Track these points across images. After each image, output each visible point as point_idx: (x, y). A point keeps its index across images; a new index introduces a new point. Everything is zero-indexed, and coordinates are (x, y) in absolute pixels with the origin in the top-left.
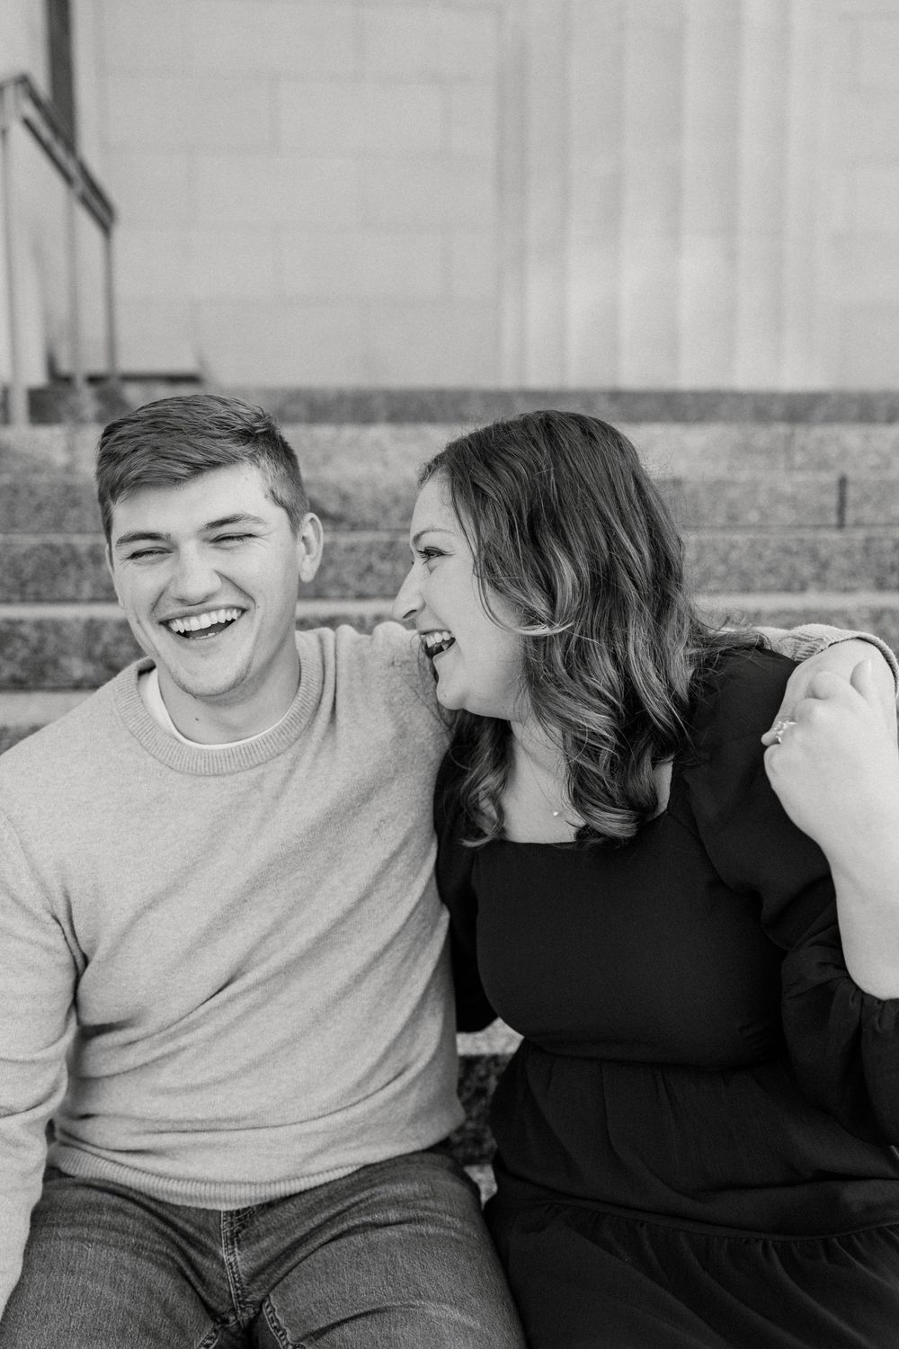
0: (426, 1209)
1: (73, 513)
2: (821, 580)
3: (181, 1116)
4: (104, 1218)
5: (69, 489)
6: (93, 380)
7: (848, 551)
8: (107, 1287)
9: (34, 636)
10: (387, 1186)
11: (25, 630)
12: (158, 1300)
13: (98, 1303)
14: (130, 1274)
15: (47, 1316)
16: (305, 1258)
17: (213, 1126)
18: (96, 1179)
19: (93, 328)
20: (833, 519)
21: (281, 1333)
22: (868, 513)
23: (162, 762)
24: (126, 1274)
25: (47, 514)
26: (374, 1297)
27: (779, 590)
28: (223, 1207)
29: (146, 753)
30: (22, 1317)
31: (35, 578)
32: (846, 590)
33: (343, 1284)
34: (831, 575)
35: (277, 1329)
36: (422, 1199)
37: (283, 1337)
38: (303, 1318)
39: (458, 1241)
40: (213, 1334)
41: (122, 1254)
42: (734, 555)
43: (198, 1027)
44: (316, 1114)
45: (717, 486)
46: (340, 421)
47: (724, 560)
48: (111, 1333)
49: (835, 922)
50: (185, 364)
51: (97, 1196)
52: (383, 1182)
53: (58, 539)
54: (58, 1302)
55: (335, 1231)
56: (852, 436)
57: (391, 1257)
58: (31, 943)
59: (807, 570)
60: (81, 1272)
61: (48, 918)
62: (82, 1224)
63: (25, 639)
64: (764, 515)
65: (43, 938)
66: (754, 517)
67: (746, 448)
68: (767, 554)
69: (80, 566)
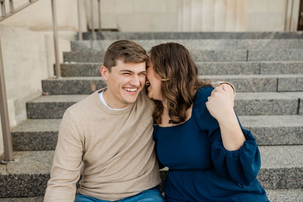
1: (91, 58)
2: (242, 72)
5: (90, 53)
6: (96, 30)
7: (248, 66)
9: (82, 83)
11: (80, 82)
18: (87, 196)
19: (96, 19)
20: (246, 59)
22: (253, 58)
25: (86, 58)
27: (234, 74)
28: (112, 200)
29: (101, 109)
31: (83, 71)
32: (248, 74)
34: (245, 71)
42: (224, 67)
43: (108, 165)
45: (221, 52)
46: (144, 39)
47: (222, 68)
49: (221, 137)
50: (114, 27)
52: (145, 198)
53: (87, 63)
56: (250, 42)
58: (77, 147)
59: (239, 70)
61: (81, 141)
63: (80, 84)
64: (231, 58)
65: (79, 146)
66: (229, 59)
67: (228, 44)
68: (231, 67)
69: (92, 69)
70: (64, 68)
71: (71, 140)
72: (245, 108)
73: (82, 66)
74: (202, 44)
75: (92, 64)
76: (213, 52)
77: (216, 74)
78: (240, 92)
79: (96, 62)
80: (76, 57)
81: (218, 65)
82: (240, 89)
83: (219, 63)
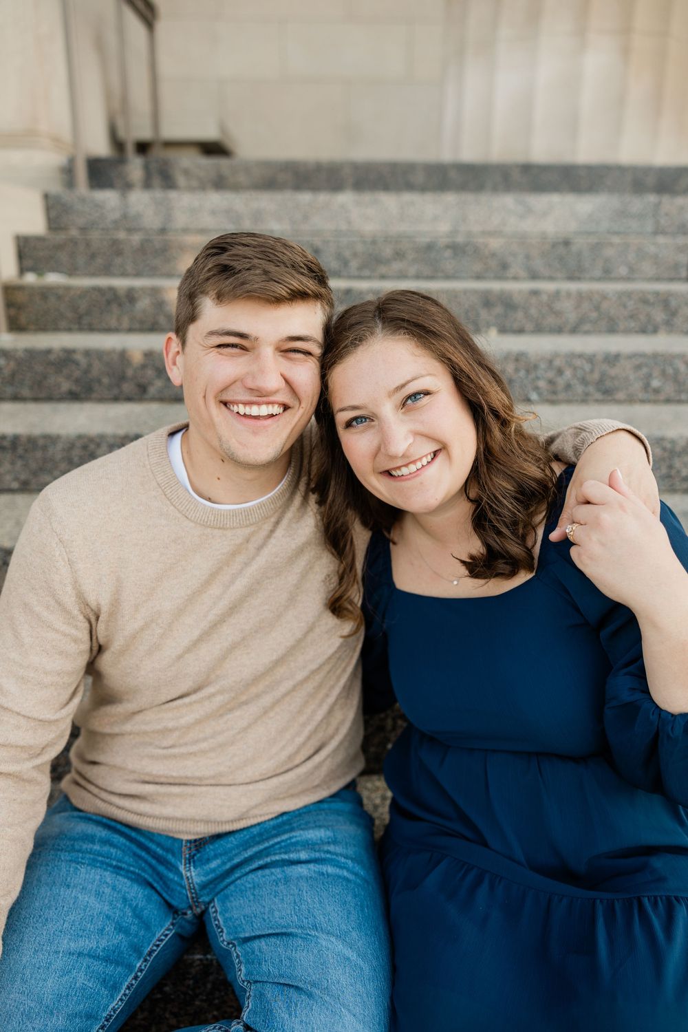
0: (328, 852)
1: (118, 261)
2: (670, 325)
3: (161, 773)
4: (95, 848)
5: (114, 242)
6: (143, 147)
8: (93, 898)
9: (83, 361)
10: (302, 832)
11: (78, 357)
12: (130, 906)
13: (85, 910)
14: (110, 888)
15: (47, 920)
16: (239, 878)
17: (182, 781)
19: (142, 102)
21: (219, 930)
23: (180, 512)
24: (108, 887)
25: (99, 261)
26: (283, 922)
27: (637, 332)
28: (185, 837)
29: (168, 502)
30: (29, 918)
31: (88, 313)
33: (264, 907)
34: (678, 321)
35: (218, 926)
36: (326, 843)
37: (221, 934)
38: (235, 924)
39: (348, 880)
40: (171, 927)
41: (105, 873)
42: (605, 305)
44: (258, 778)
45: (597, 248)
46: (315, 189)
47: (597, 308)
48: (92, 932)
49: (640, 656)
50: (209, 133)
51: (92, 828)
52: (299, 829)
54: (56, 909)
55: (261, 862)
57: (299, 890)
58: (65, 635)
59: (659, 316)
60: (75, 886)
62: (79, 851)
63: (78, 364)
64: (632, 269)
65: (73, 631)
66: (623, 271)
67: (622, 214)
68: (631, 304)
69: (120, 305)
70: (20, 298)
71: (48, 607)
72: (670, 467)
73: (86, 292)
74: (529, 211)
75: (121, 283)
76: (567, 243)
77: (574, 330)
78: (655, 402)
79: (138, 274)
80: (63, 257)
81: (581, 297)
82: (657, 391)
83: (584, 286)
